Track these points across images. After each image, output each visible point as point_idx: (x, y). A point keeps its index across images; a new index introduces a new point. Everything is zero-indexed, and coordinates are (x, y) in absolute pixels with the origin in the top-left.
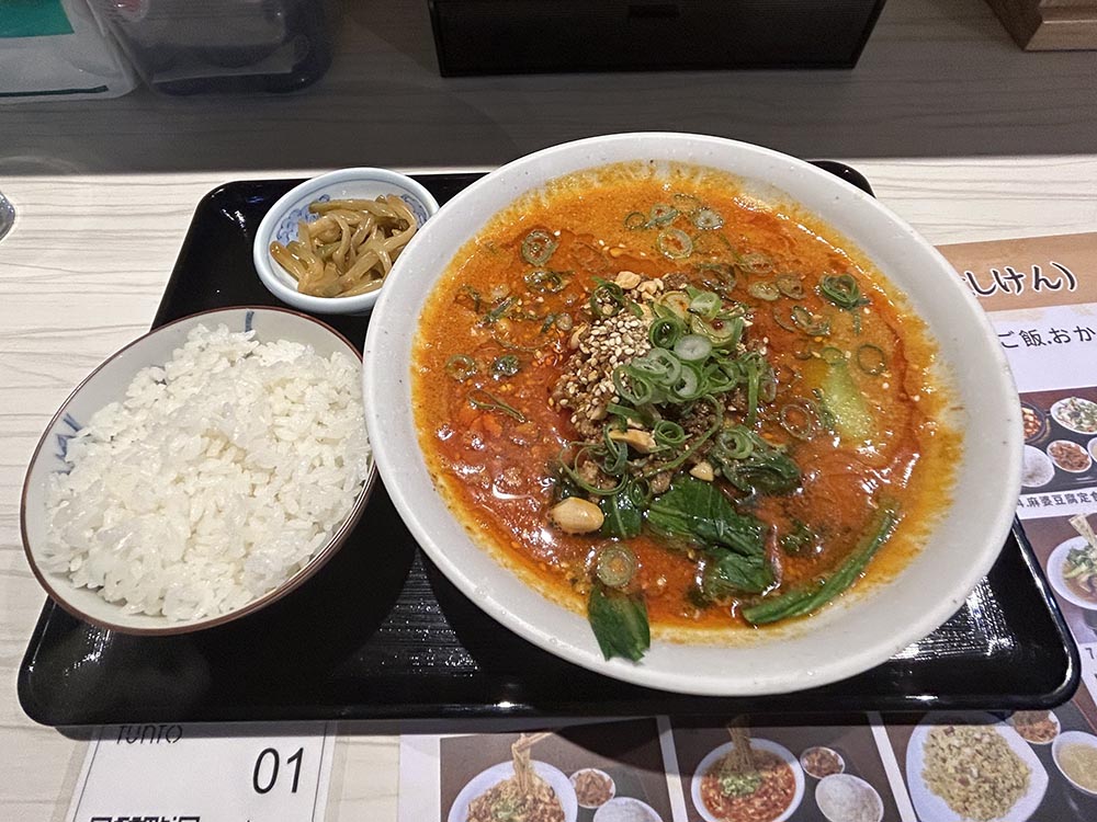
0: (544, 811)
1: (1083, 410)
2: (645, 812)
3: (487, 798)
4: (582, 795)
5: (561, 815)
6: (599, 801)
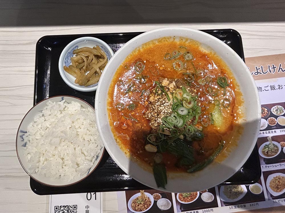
0: (147, 201)
4: (155, 198)
5: (150, 202)
6: (158, 199)
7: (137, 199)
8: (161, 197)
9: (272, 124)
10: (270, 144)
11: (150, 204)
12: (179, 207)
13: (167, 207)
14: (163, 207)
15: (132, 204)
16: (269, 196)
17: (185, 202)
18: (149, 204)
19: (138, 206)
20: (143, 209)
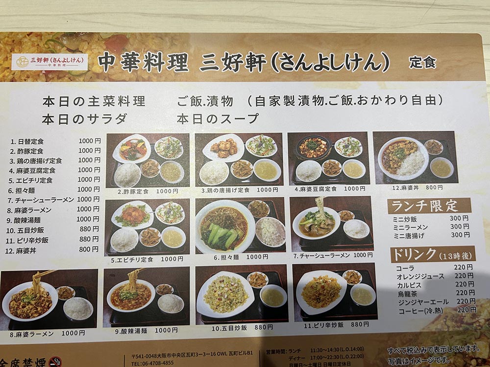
0: (44, 300)
1: (351, 144)
2: (86, 303)
3: (20, 294)
4: (60, 295)
5: (50, 302)
6: (68, 298)
7: (24, 293)
8: (74, 294)
9: (330, 173)
10: (319, 211)
11: (49, 305)
12: (108, 317)
13: (83, 315)
14: (75, 314)
15: (12, 303)
16: (299, 313)
17: (122, 309)
18: (46, 307)
19: (24, 307)
20: (32, 315)
